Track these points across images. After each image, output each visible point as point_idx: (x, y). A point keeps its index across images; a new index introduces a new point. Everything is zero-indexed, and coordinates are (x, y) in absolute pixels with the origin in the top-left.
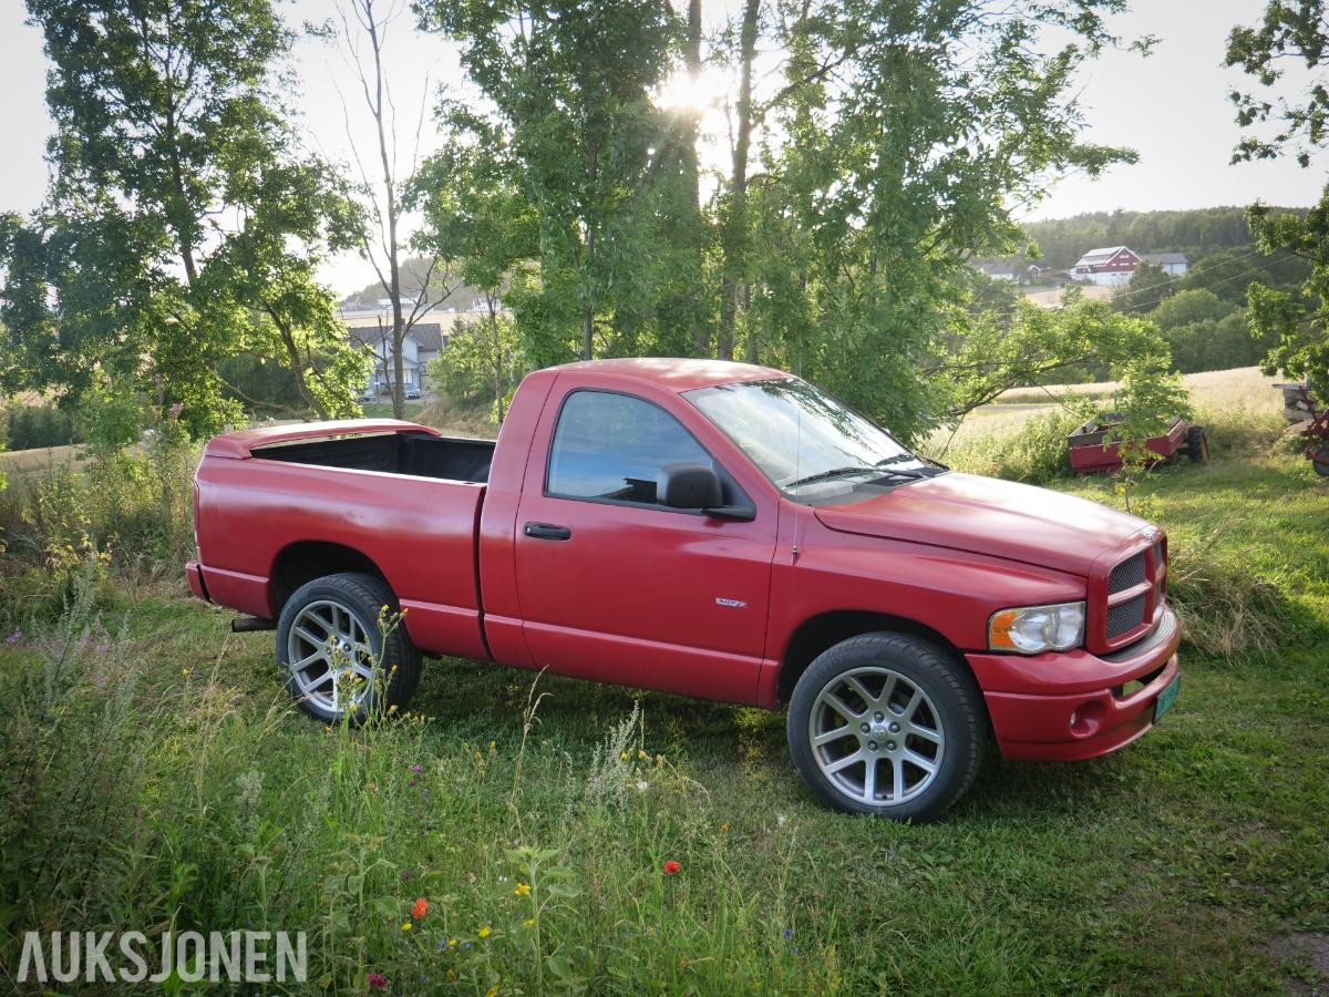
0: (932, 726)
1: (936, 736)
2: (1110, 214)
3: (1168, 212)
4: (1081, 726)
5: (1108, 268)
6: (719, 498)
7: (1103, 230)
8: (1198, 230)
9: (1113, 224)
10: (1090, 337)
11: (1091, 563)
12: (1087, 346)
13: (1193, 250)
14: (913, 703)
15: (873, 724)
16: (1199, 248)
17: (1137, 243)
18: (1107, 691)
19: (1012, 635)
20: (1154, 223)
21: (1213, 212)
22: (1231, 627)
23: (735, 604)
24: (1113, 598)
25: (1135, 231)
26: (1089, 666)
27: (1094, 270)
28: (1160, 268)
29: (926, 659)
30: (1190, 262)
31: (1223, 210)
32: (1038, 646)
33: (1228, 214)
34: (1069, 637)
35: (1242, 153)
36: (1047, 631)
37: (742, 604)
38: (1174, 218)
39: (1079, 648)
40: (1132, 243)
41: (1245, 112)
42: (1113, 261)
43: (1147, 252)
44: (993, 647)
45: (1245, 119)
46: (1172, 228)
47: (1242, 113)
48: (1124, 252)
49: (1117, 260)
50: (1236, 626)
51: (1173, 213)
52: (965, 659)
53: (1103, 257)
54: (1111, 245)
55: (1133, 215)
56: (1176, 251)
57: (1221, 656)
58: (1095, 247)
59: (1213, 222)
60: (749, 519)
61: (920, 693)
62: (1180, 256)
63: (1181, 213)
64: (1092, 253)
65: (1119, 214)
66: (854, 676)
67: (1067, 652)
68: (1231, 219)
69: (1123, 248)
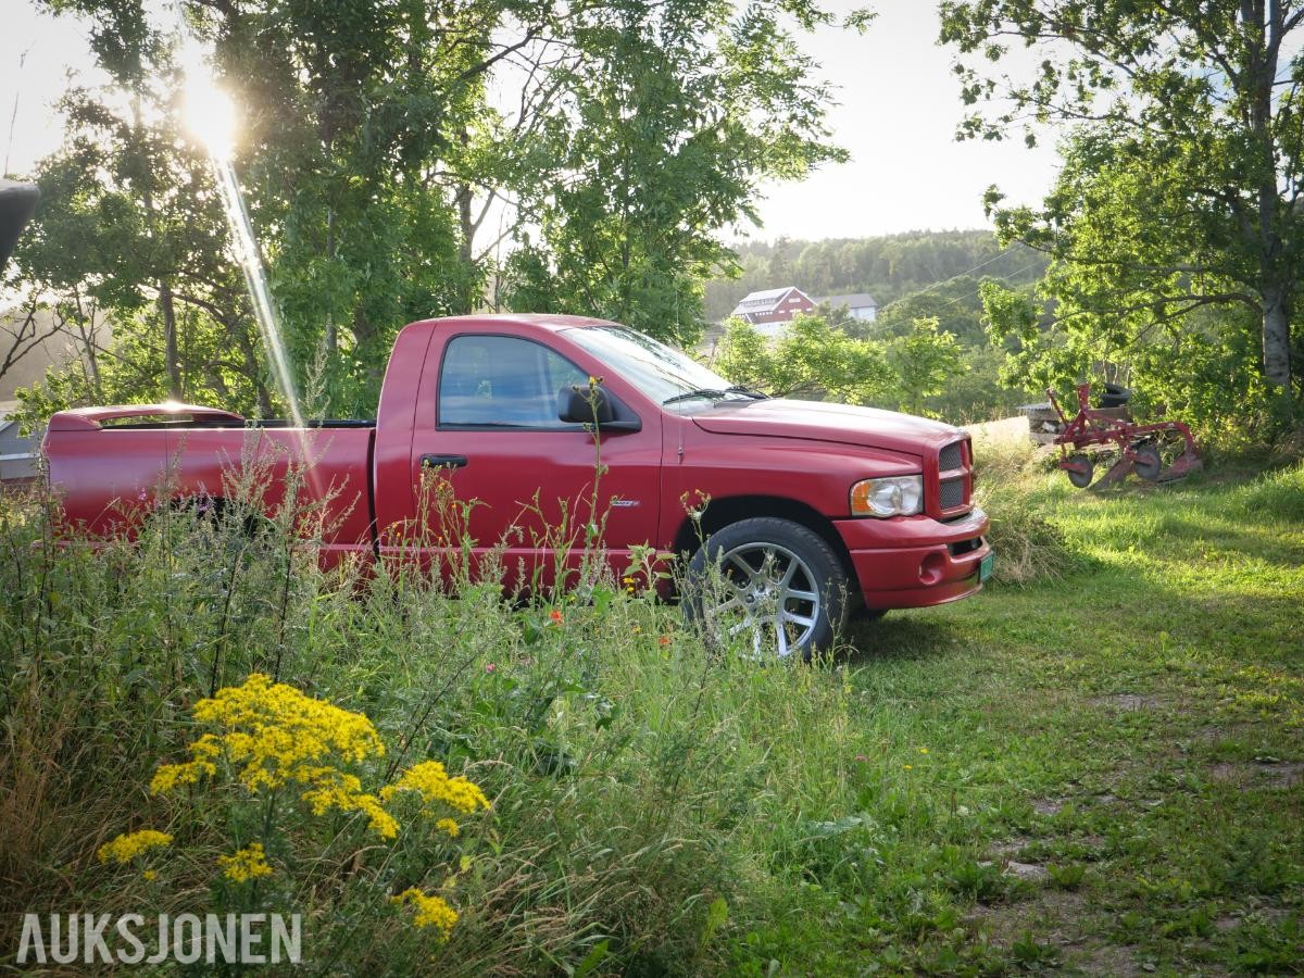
0: (808, 588)
1: (813, 596)
2: (771, 245)
3: (845, 241)
4: (927, 576)
5: (774, 317)
6: (610, 415)
7: (764, 266)
8: (886, 262)
9: (776, 257)
10: (808, 360)
11: (924, 447)
12: (806, 371)
13: (882, 288)
14: (791, 569)
15: (756, 593)
16: (889, 287)
17: (809, 282)
18: (945, 546)
19: (870, 503)
20: (828, 254)
21: (902, 238)
22: (1020, 560)
23: (629, 503)
24: (943, 475)
25: (805, 266)
26: (928, 527)
27: (757, 319)
28: (844, 311)
29: (800, 531)
30: (880, 304)
31: (916, 236)
32: (890, 511)
33: (923, 241)
34: (911, 504)
35: (965, 131)
36: (895, 498)
37: (636, 503)
38: (854, 247)
39: (920, 514)
40: (801, 281)
41: (970, 89)
42: (779, 308)
43: (823, 295)
44: (854, 513)
45: (969, 97)
46: (854, 263)
47: (966, 91)
48: (795, 294)
49: (786, 306)
50: (1024, 560)
51: (854, 241)
52: (833, 526)
53: (766, 301)
54: (777, 286)
55: (800, 246)
56: (860, 291)
57: (1015, 582)
58: (755, 289)
59: (905, 251)
60: (635, 430)
61: (796, 558)
62: (866, 298)
63: (862, 242)
64: (752, 296)
65: (783, 244)
66: (738, 553)
67: (911, 516)
68: (925, 248)
69: (792, 288)
